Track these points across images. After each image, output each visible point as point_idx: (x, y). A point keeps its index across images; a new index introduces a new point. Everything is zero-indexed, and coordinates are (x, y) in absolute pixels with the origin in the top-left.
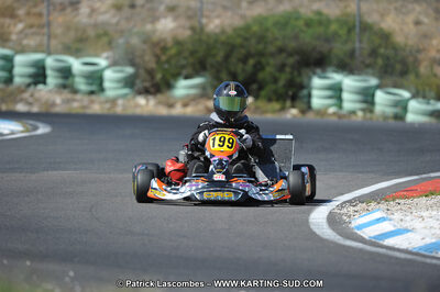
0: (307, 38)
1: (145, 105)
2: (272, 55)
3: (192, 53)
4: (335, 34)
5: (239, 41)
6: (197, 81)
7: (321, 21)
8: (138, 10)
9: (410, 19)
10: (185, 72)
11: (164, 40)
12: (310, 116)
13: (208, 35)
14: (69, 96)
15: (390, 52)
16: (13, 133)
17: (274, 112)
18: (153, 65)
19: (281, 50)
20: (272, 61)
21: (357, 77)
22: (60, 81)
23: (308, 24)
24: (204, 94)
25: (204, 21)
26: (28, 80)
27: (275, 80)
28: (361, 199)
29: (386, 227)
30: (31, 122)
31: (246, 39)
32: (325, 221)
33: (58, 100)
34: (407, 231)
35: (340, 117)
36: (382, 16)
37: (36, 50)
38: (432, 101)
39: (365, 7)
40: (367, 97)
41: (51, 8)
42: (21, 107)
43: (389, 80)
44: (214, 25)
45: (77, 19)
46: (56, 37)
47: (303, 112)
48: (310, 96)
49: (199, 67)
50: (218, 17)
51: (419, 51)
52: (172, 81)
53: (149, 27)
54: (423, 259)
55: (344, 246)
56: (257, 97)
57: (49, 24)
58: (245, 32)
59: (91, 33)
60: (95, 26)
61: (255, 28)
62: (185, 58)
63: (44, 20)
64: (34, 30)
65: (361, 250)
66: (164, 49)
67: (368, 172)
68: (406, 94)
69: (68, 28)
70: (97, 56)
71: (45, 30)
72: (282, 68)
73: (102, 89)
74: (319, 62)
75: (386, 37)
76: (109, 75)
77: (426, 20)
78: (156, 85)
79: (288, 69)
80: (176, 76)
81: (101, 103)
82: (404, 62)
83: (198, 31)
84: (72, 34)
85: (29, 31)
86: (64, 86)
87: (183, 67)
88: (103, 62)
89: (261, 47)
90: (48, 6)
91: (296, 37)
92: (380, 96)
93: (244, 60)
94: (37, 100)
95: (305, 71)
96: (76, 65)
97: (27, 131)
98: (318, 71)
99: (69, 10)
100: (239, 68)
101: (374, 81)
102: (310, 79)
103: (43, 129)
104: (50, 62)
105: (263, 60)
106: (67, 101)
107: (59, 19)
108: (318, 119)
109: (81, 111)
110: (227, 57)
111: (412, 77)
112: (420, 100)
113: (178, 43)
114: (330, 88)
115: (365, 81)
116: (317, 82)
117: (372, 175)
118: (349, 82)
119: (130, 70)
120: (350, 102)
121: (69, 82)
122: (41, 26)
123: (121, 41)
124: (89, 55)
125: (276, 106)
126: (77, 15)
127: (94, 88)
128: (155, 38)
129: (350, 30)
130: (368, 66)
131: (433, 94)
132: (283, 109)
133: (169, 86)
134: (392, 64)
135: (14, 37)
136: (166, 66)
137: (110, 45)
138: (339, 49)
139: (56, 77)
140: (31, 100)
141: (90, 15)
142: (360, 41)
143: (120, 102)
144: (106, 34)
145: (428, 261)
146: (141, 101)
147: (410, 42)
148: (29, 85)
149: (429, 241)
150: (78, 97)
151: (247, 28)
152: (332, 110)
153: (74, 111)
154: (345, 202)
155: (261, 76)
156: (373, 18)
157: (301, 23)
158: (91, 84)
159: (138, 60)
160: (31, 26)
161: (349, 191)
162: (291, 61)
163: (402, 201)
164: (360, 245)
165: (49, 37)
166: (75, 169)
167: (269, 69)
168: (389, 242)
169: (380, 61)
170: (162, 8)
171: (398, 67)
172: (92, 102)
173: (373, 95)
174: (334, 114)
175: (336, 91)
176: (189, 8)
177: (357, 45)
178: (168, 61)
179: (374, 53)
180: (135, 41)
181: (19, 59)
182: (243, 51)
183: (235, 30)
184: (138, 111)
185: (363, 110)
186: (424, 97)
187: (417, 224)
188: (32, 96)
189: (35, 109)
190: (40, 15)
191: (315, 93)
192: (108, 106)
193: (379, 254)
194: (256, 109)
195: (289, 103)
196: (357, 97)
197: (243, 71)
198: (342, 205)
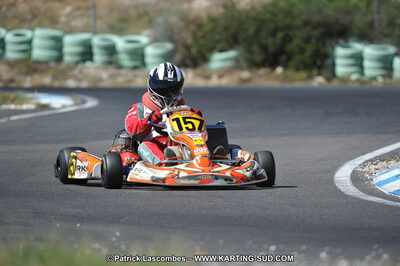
0: (330, 12)
2: (299, 28)
3: (226, 29)
4: (356, 7)
5: (268, 16)
6: (232, 54)
10: (219, 46)
11: (199, 18)
12: (335, 84)
13: (240, 12)
14: (115, 71)
16: (64, 107)
17: (302, 80)
18: (190, 40)
19: (307, 23)
20: (298, 34)
21: (373, 46)
22: (106, 58)
24: (237, 66)
26: (77, 58)
27: (302, 51)
28: (382, 158)
30: (81, 96)
31: (274, 14)
32: (349, 179)
33: (105, 75)
35: (363, 83)
37: (83, 31)
40: (387, 64)
42: (71, 83)
44: (245, 2)
45: (120, 2)
46: (101, 18)
47: (329, 79)
48: (334, 65)
49: (232, 42)
52: (208, 55)
53: (185, 6)
55: (366, 201)
56: (285, 67)
57: (94, 7)
58: (273, 8)
59: (133, 13)
60: (136, 6)
61: (282, 4)
62: (219, 33)
63: (90, 2)
64: (81, 12)
65: (381, 204)
66: (200, 26)
67: (387, 133)
69: (112, 10)
70: (139, 33)
71: (91, 12)
72: (308, 40)
73: (144, 64)
74: (341, 33)
76: (151, 51)
79: (313, 41)
80: (212, 50)
81: (144, 77)
83: (230, 8)
84: (116, 15)
85: (77, 13)
86: (110, 63)
87: (218, 42)
88: (143, 39)
89: (288, 21)
91: (320, 11)
92: (398, 63)
93: (273, 34)
94: (86, 76)
95: (329, 42)
96: (120, 43)
97: (76, 104)
98: (341, 41)
100: (269, 41)
101: (392, 50)
102: (333, 48)
103: (91, 103)
104: (96, 41)
105: (291, 33)
106: (112, 76)
107: (103, 2)
108: (342, 85)
109: (126, 85)
110: (258, 31)
113: (212, 19)
114: (352, 57)
115: (384, 49)
116: (340, 51)
117: (390, 136)
118: (369, 51)
119: (169, 46)
120: (371, 68)
121: (113, 58)
122: (88, 8)
123: (160, 20)
124: (132, 33)
125: (303, 74)
127: (137, 63)
128: (191, 16)
129: (369, 3)
130: (386, 36)
132: (310, 77)
133: (206, 60)
135: (63, 19)
137: (150, 24)
138: (359, 21)
139: (102, 55)
140: (80, 76)
142: (378, 13)
144: (146, 14)
148: (77, 63)
150: (123, 72)
151: (275, 4)
152: (354, 77)
153: (119, 86)
154: (366, 162)
155: (290, 47)
158: (135, 60)
159: (176, 37)
160: (78, 9)
161: (371, 151)
162: (316, 33)
164: (381, 200)
165: (95, 18)
167: (296, 42)
169: (397, 31)
172: (136, 76)
173: (391, 63)
174: (358, 80)
175: (358, 60)
177: (376, 17)
178: (203, 37)
180: (174, 19)
181: (68, 39)
182: (272, 25)
183: (264, 7)
188: (81, 72)
189: (84, 84)
191: (339, 62)
193: (398, 208)
194: (285, 78)
195: (315, 72)
196: (377, 65)
197: (272, 43)
198: (364, 164)
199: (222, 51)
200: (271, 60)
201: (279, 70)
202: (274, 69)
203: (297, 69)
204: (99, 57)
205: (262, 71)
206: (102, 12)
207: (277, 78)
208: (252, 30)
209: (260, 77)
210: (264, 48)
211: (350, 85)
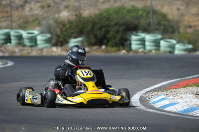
0: (129, 18)
1: (56, 51)
2: (113, 26)
3: (77, 27)
4: (141, 16)
5: (97, 20)
6: (80, 39)
7: (135, 10)
8: (51, 8)
9: (175, 7)
10: (74, 35)
11: (64, 21)
12: (131, 54)
13: (84, 18)
14: (22, 48)
15: (166, 23)
17: (115, 51)
18: (59, 33)
19: (117, 24)
20: (113, 29)
21: (150, 35)
22: (17, 41)
23: (129, 11)
25: (82, 12)
26: (3, 42)
27: (115, 37)
28: (155, 90)
29: (166, 102)
30: (5, 60)
31: (101, 19)
32: (138, 100)
33: (17, 50)
34: (175, 103)
35: (145, 53)
36: (162, 6)
37: (6, 28)
38: (186, 45)
39: (154, 3)
40: (157, 43)
41: (12, 8)
43: (166, 36)
44: (86, 13)
45: (24, 13)
46: (15, 21)
47: (128, 51)
48: (130, 44)
49: (80, 33)
50: (88, 9)
51: (179, 22)
52: (68, 40)
53: (57, 16)
54: (183, 116)
55: (147, 112)
56: (107, 45)
57: (11, 16)
58: (100, 17)
59: (31, 19)
60: (32, 16)
61: (105, 14)
62: (74, 29)
63: (9, 14)
64: (5, 19)
65: (155, 113)
66: (64, 25)
67: (157, 78)
68: (174, 42)
69: (20, 18)
70: (33, 29)
71: (10, 19)
72: (117, 32)
73: (36, 44)
74: (134, 28)
75: (164, 16)
76: (39, 38)
77: (182, 8)
78: (61, 42)
79: (120, 32)
80: (70, 37)
81: (36, 51)
82: (173, 28)
83: (79, 16)
84: (22, 20)
86: (19, 44)
87: (73, 33)
88: (36, 32)
89: (107, 23)
90: (11, 8)
91: (124, 18)
92: (163, 43)
93: (100, 29)
94: (7, 50)
95: (128, 33)
96: (24, 34)
97: (3, 64)
98: (134, 32)
99: (20, 9)
100: (98, 33)
101: (159, 36)
102: (130, 36)
103: (10, 64)
104: (12, 33)
105: (109, 29)
106: (21, 50)
107: (15, 14)
108: (135, 54)
109: (27, 55)
110: (93, 28)
111: (177, 34)
112: (181, 44)
113: (70, 22)
114: (140, 40)
115: (155, 36)
116: (134, 37)
117: (159, 79)
118: (148, 37)
119: (49, 35)
120: (149, 46)
121: (21, 42)
122: (8, 17)
123: (44, 22)
124: (30, 29)
125: (114, 49)
126: (24, 11)
127: (33, 44)
128: (60, 20)
129: (148, 14)
130: (157, 30)
131: (186, 41)
132: (119, 50)
133: (67, 42)
134: (168, 28)
136: (65, 33)
137: (39, 24)
138: (143, 22)
139: (16, 40)
140: (4, 51)
141: (30, 11)
142: (153, 18)
143: (45, 50)
144: (37, 19)
145: (185, 117)
146: (54, 49)
147: (175, 18)
148: (3, 44)
149: (185, 108)
150: (26, 48)
151: (101, 14)
152: (141, 50)
153: (24, 55)
154: (147, 92)
155: (108, 36)
156: (158, 8)
157: (125, 11)
158: (31, 42)
159: (52, 31)
160: (3, 17)
161: (149, 87)
162: (122, 28)
163: (173, 90)
164: (154, 111)
165: (12, 22)
166: (25, 81)
167: (112, 33)
168: (167, 109)
169: (162, 27)
170: (62, 7)
171: (170, 30)
172: (32, 50)
173: (159, 43)
174: (142, 52)
175: (143, 42)
176: (74, 6)
177: (151, 20)
178: (66, 31)
179: (159, 24)
180: (51, 22)
182: (100, 25)
183: (96, 15)
184: (53, 54)
185: (155, 50)
186: (183, 43)
187: (180, 100)
188: (5, 48)
189: (7, 55)
190: (7, 12)
191: (133, 42)
192: (39, 52)
193: (163, 115)
194: (106, 51)
195: (121, 48)
196: (152, 44)
197: (100, 34)
198: (146, 93)
199: (75, 38)
200: (100, 42)
201: (104, 47)
202: (101, 46)
203: (113, 46)
204: (14, 41)
205: (95, 47)
206: (15, 18)
207: (103, 51)
208: (90, 27)
209: (94, 50)
210: (96, 36)
211: (139, 54)
